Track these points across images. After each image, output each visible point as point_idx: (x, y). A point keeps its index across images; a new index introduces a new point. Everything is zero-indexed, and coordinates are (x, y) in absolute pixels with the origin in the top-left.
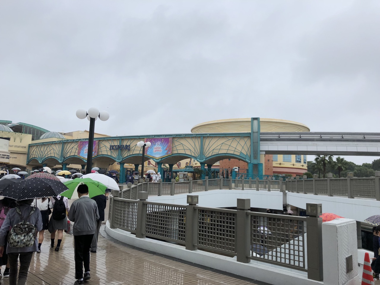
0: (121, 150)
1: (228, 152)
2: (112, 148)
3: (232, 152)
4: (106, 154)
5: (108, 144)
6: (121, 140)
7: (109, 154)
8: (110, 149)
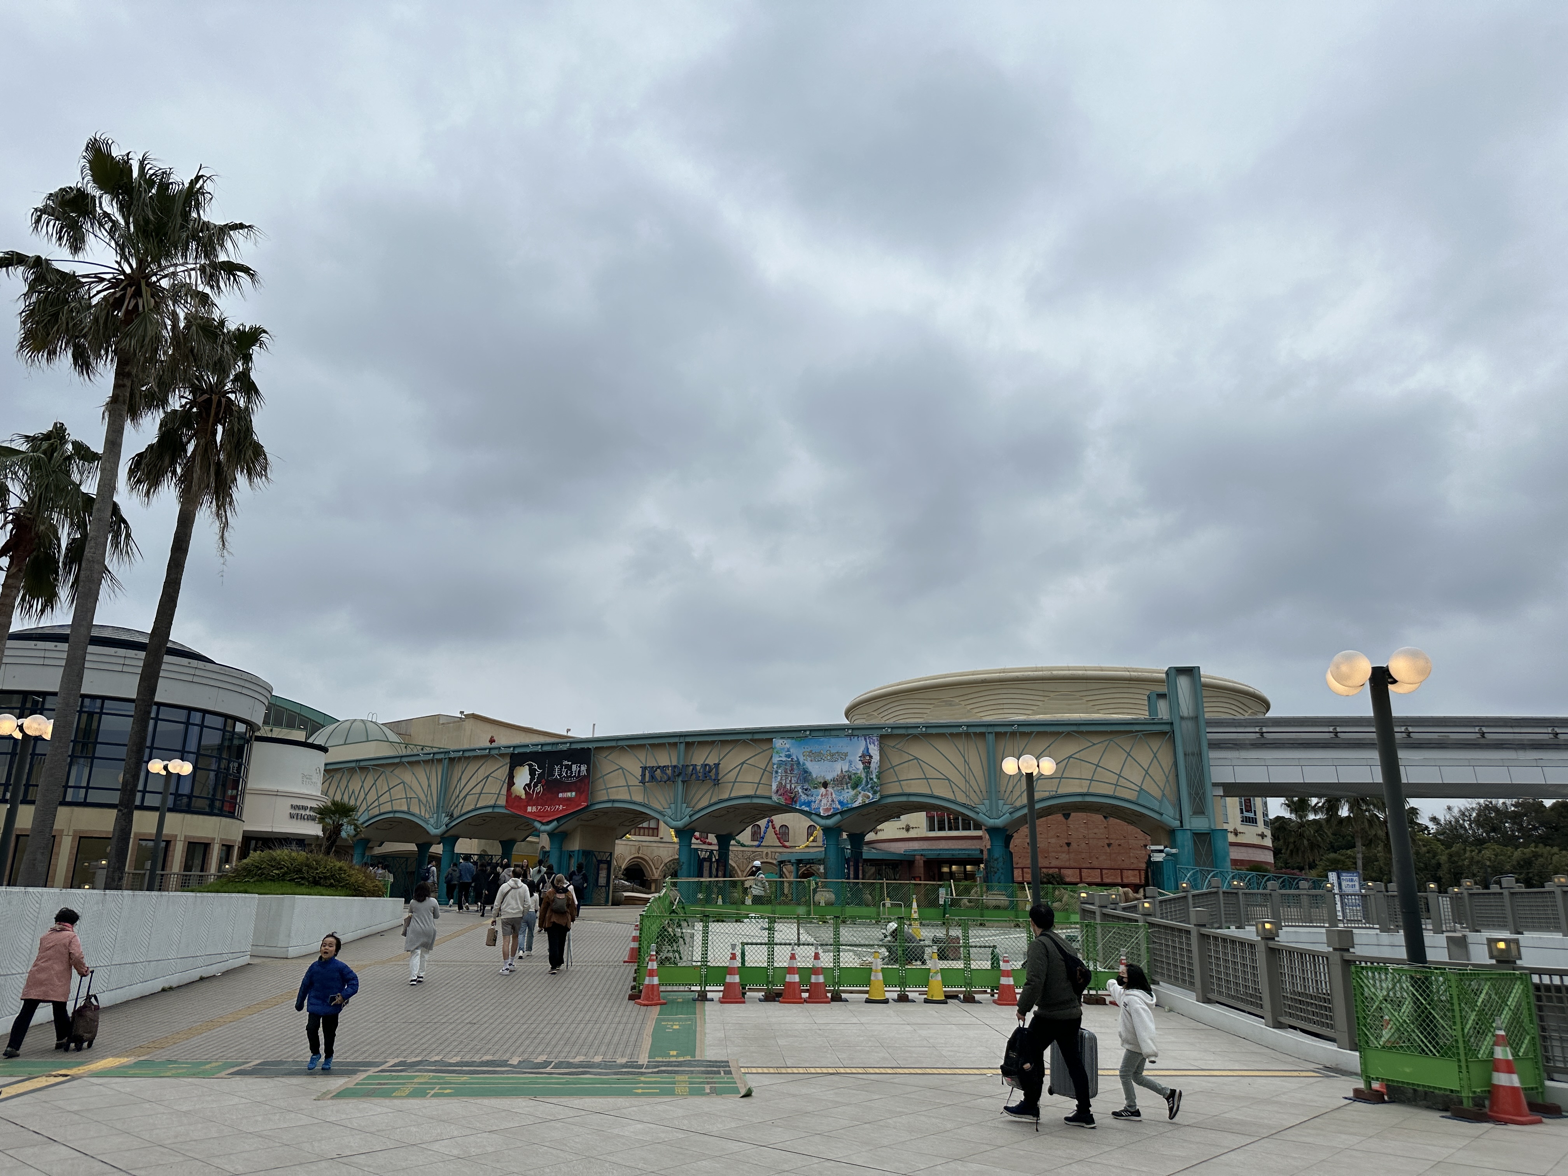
0: (683, 782)
1: (1092, 790)
2: (650, 776)
3: (1108, 790)
4: (627, 797)
5: (633, 765)
6: (682, 746)
7: (639, 798)
8: (643, 782)
